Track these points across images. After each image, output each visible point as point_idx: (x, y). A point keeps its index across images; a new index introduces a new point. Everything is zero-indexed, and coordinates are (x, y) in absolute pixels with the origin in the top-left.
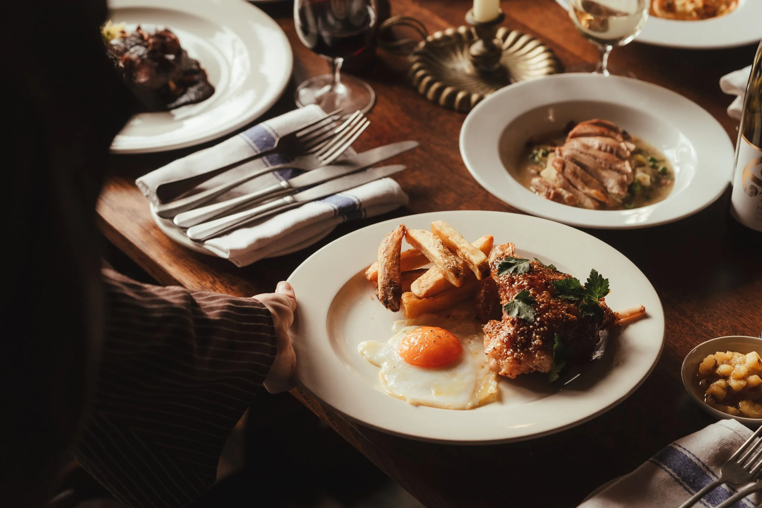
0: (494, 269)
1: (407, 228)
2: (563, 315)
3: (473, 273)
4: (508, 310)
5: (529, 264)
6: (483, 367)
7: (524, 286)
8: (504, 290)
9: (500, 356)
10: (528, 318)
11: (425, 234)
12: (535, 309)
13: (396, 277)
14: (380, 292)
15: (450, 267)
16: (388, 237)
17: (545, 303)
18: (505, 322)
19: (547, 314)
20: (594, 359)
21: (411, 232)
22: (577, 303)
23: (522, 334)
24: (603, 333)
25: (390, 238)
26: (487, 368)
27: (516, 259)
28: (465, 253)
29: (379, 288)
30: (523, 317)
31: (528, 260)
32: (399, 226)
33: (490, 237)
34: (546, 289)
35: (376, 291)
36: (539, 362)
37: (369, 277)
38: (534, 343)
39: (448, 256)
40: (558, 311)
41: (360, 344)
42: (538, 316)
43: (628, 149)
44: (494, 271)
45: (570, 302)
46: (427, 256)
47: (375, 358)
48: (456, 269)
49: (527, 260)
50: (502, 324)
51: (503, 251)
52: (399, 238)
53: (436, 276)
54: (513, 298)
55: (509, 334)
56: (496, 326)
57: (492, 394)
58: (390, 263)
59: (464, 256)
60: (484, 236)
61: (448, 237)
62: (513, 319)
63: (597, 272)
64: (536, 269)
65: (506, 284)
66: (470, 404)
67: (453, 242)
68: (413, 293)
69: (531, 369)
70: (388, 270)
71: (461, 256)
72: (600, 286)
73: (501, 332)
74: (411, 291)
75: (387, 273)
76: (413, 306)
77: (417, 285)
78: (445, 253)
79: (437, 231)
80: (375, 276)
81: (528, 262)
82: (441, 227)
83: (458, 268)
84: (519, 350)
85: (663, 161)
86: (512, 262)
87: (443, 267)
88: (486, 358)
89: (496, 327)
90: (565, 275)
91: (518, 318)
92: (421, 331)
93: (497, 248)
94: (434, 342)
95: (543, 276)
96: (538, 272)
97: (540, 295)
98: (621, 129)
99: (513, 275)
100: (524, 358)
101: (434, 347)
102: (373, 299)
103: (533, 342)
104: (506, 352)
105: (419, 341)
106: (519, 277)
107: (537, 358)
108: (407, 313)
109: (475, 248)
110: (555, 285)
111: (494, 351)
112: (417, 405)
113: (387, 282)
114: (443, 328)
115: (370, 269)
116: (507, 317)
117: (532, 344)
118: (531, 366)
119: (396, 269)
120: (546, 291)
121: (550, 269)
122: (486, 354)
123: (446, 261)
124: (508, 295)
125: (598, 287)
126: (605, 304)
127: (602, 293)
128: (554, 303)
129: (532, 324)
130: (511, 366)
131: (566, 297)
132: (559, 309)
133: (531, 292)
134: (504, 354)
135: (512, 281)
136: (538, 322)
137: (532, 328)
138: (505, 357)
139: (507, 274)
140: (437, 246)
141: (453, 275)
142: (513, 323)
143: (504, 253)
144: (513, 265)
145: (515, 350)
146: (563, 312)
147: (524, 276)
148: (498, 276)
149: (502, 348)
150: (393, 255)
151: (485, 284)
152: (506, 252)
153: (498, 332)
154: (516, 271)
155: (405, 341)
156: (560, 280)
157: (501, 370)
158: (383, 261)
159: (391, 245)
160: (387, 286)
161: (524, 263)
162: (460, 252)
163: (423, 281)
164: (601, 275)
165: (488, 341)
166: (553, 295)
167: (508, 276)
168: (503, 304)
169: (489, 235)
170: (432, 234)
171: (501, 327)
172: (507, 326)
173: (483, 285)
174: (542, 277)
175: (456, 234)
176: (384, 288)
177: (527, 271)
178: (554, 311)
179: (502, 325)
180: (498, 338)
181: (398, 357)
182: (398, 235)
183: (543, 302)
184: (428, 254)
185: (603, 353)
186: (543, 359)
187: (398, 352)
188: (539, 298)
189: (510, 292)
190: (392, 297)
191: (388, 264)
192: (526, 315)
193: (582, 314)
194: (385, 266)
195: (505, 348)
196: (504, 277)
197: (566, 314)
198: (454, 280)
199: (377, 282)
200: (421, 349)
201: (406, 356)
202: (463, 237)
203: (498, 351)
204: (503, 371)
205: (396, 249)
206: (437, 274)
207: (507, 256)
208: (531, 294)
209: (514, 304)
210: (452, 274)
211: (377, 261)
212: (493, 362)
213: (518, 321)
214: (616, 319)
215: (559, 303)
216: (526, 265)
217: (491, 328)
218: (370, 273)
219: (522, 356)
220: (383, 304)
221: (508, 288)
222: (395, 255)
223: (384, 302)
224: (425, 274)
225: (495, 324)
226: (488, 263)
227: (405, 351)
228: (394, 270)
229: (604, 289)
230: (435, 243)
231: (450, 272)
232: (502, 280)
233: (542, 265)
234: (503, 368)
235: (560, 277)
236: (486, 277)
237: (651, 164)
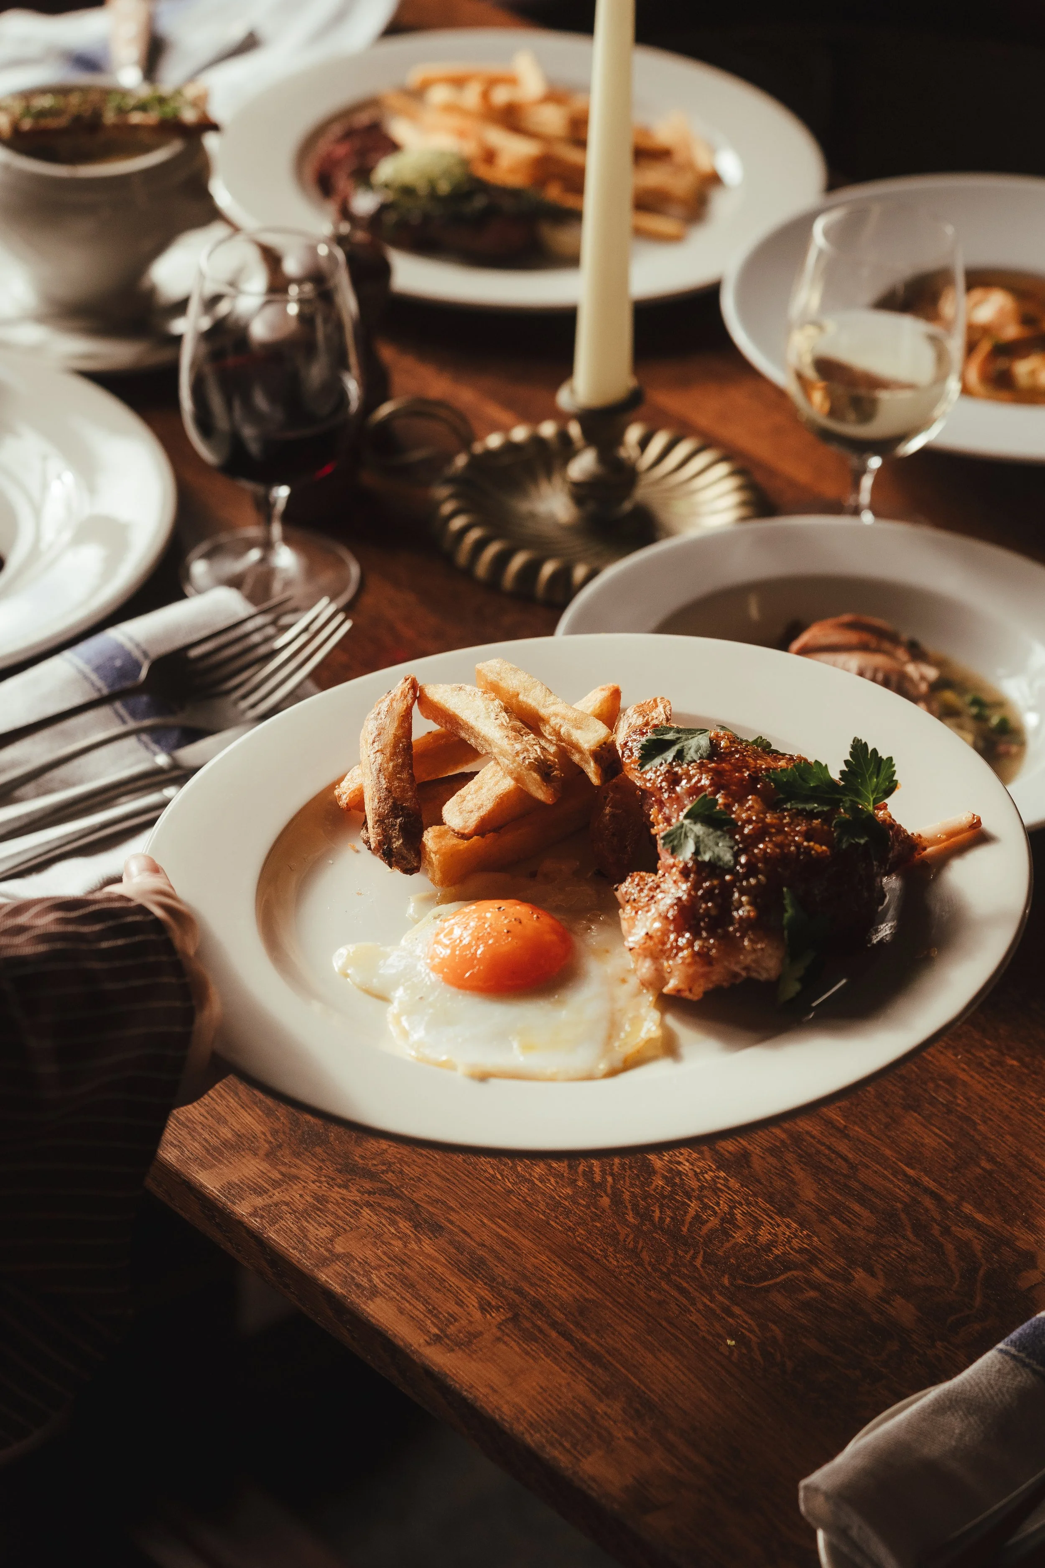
0: (629, 757)
1: (420, 682)
2: (798, 846)
3: (582, 773)
4: (671, 844)
5: (710, 739)
6: (624, 981)
7: (703, 788)
8: (656, 801)
9: (661, 950)
10: (719, 858)
11: (462, 692)
12: (732, 837)
13: (407, 793)
14: (372, 833)
15: (530, 760)
16: (380, 705)
17: (754, 821)
18: (667, 875)
19: (761, 846)
20: (875, 942)
21: (430, 691)
22: (827, 818)
23: (709, 895)
24: (891, 883)
25: (384, 707)
26: (633, 982)
27: (678, 731)
28: (560, 726)
29: (370, 823)
30: (706, 857)
31: (706, 731)
32: (403, 680)
33: (612, 689)
34: (754, 791)
35: (363, 833)
36: (753, 956)
37: (343, 802)
38: (738, 913)
39: (522, 735)
40: (787, 838)
41: (337, 953)
42: (740, 853)
43: (923, 678)
44: (629, 761)
45: (811, 815)
46: (472, 741)
47: (375, 980)
48: (543, 764)
49: (704, 730)
50: (660, 878)
51: (644, 717)
52: (405, 707)
53: (497, 784)
54: (681, 818)
55: (679, 899)
56: (647, 884)
57: (650, 1041)
58: (391, 764)
59: (558, 734)
60: (599, 688)
61: (518, 695)
62: (686, 864)
63: (865, 743)
64: (726, 748)
65: (661, 788)
66: (603, 1067)
67: (530, 705)
68: (450, 827)
69: (736, 975)
70: (387, 780)
71: (550, 734)
72: (875, 776)
73: (660, 896)
74: (444, 824)
75: (385, 786)
76: (452, 856)
77: (457, 808)
78: (514, 729)
79: (491, 683)
80: (358, 799)
81: (706, 733)
82: (499, 674)
83: (546, 760)
84: (704, 934)
85: (1000, 704)
86: (669, 738)
87: (514, 761)
88: (629, 961)
89: (647, 887)
90: (791, 758)
91: (696, 861)
92: (474, 911)
93: (630, 712)
94: (508, 932)
95: (742, 763)
96: (732, 754)
97: (742, 805)
98: (905, 636)
99: (676, 766)
100: (718, 951)
101: (507, 944)
102: (358, 852)
103: (735, 914)
104: (676, 941)
105: (473, 932)
106: (690, 768)
107: (748, 948)
108: (438, 876)
109: (582, 712)
110: (774, 780)
111: (648, 941)
112: (483, 1077)
113: (386, 807)
114: (523, 900)
115: (343, 784)
116: (671, 861)
117: (733, 917)
118: (737, 969)
119: (404, 776)
120: (754, 797)
121: (758, 746)
122: (631, 949)
123: (518, 747)
124: (667, 812)
125: (871, 778)
126: (890, 817)
127: (880, 791)
128: (774, 821)
129: (731, 871)
130: (691, 971)
131: (800, 806)
132: (787, 834)
133: (720, 801)
134: (672, 945)
135: (674, 779)
136: (742, 866)
137: (731, 881)
138: (675, 951)
139: (661, 764)
140: (493, 715)
141: (538, 778)
142: (685, 873)
143: (647, 721)
144: (671, 743)
145: (696, 935)
146: (797, 838)
147: (701, 767)
148: (640, 770)
149: (665, 933)
150: (395, 746)
151: (611, 795)
152: (652, 720)
153: (653, 897)
154: (680, 756)
155: (442, 936)
156: (783, 770)
157: (667, 983)
158: (374, 760)
159: (388, 722)
160: (387, 816)
161: (696, 738)
162: (548, 727)
163: (469, 798)
164: (875, 751)
165: (631, 922)
166: (771, 803)
167: (664, 769)
168: (656, 834)
169: (611, 685)
170: (478, 691)
171: (658, 887)
172: (672, 882)
173: (606, 798)
174: (742, 765)
175: (535, 687)
176: (381, 821)
177: (705, 755)
178: (778, 839)
179: (661, 882)
180: (653, 910)
181: (428, 974)
182: (403, 700)
183: (749, 821)
184: (475, 737)
185: (895, 928)
186: (762, 949)
187: (426, 964)
188: (739, 813)
189: (672, 805)
190: (401, 841)
191: (386, 765)
192: (713, 852)
193: (840, 841)
194: (380, 771)
195: (673, 932)
196: (655, 772)
197: (805, 844)
198: (541, 788)
199: (363, 810)
200: (479, 952)
201: (445, 970)
202: (551, 693)
203: (656, 940)
204: (672, 984)
205: (400, 732)
206: (498, 782)
207: (655, 726)
208: (720, 805)
209: (683, 830)
210: (535, 775)
211: (360, 763)
212: (646, 968)
213: (698, 868)
214: (916, 849)
215: (785, 821)
216: (703, 741)
217: (634, 891)
218: (345, 792)
219: (713, 945)
220: (381, 858)
221: (666, 795)
222: (401, 745)
223: (384, 853)
224: (472, 782)
225: (644, 880)
226: (613, 744)
227: (443, 959)
228: (400, 779)
229: (884, 780)
230: (490, 710)
231: (530, 770)
232: (650, 779)
233: (738, 738)
234: (670, 978)
235: (782, 763)
236: (613, 777)
237: (974, 710)
